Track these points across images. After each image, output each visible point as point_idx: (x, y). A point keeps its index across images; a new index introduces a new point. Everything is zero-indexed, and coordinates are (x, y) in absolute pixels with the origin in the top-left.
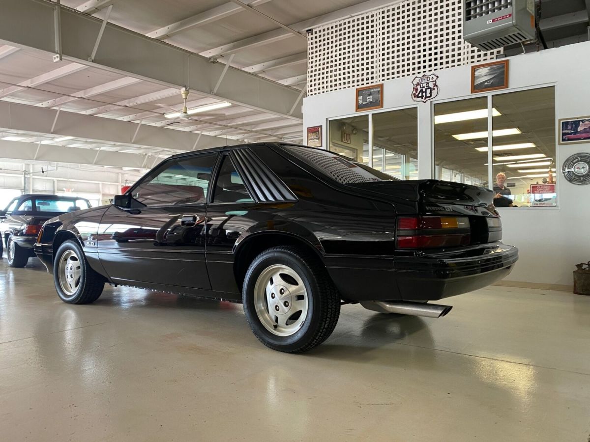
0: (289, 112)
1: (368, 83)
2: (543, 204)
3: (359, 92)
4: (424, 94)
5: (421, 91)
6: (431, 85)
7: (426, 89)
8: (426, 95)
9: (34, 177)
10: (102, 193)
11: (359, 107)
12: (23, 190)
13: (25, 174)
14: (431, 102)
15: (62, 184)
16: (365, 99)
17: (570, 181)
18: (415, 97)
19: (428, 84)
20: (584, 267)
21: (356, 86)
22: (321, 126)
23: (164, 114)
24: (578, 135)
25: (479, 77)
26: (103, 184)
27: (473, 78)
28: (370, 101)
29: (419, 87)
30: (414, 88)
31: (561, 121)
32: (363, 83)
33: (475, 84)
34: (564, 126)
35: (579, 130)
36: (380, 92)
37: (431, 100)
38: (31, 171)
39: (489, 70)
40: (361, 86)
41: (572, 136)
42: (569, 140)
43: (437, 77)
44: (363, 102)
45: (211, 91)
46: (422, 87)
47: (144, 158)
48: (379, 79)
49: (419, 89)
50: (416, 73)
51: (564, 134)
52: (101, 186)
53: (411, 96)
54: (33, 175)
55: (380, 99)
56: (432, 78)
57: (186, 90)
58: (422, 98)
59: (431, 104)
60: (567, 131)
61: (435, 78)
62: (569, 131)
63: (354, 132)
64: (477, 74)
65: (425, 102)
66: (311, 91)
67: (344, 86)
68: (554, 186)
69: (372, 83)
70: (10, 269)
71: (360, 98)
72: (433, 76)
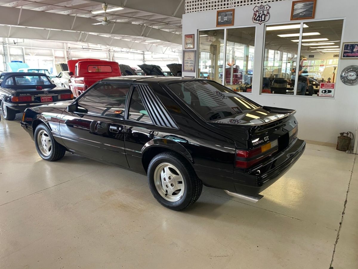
0: (173, 14)
1: (224, 8)
2: (326, 95)
3: (219, 13)
4: (260, 18)
5: (259, 16)
6: (265, 13)
7: (262, 15)
8: (261, 19)
9: (9, 46)
10: (54, 56)
11: (218, 24)
12: (3, 55)
13: (3, 44)
14: (264, 24)
15: (28, 51)
16: (222, 19)
17: (345, 82)
18: (254, 20)
19: (263, 12)
20: (345, 135)
21: (217, 9)
22: (194, 35)
23: (91, 11)
24: (353, 54)
25: (296, 9)
26: (54, 50)
27: (293, 10)
28: (225, 21)
29: (257, 13)
30: (254, 14)
31: (344, 44)
32: (221, 7)
33: (294, 14)
34: (346, 48)
35: (354, 51)
36: (232, 15)
37: (264, 23)
38: (7, 43)
39: (304, 5)
40: (220, 9)
41: (350, 54)
42: (347, 56)
43: (270, 7)
44: (221, 20)
45: (122, 4)
46: (259, 13)
47: (80, 35)
48: (232, 5)
49: (258, 15)
50: (257, 3)
51: (345, 53)
52: (53, 51)
53: (252, 19)
54: (9, 45)
55: (232, 20)
56: (267, 8)
57: (105, 5)
58: (259, 21)
59: (264, 25)
60: (347, 51)
61: (268, 8)
62: (348, 51)
63: (215, 35)
64: (295, 7)
65: (260, 24)
66: (188, 9)
67: (209, 8)
68: (334, 84)
69: (227, 7)
70: (5, 121)
71: (220, 17)
72: (267, 6)
